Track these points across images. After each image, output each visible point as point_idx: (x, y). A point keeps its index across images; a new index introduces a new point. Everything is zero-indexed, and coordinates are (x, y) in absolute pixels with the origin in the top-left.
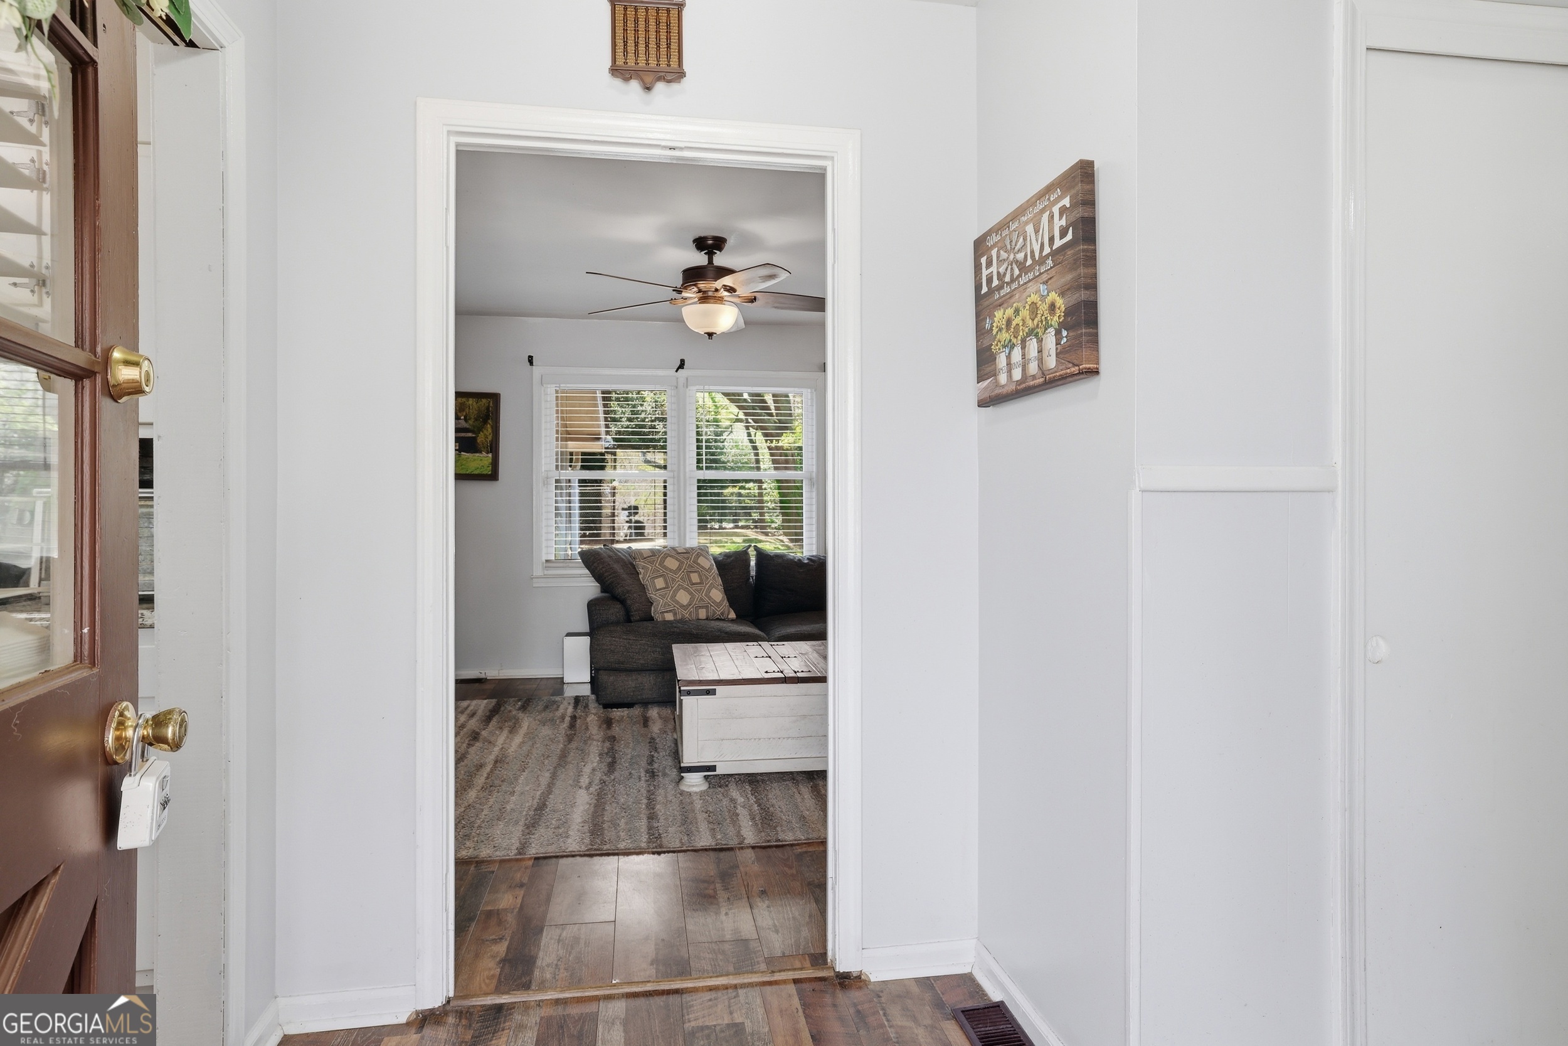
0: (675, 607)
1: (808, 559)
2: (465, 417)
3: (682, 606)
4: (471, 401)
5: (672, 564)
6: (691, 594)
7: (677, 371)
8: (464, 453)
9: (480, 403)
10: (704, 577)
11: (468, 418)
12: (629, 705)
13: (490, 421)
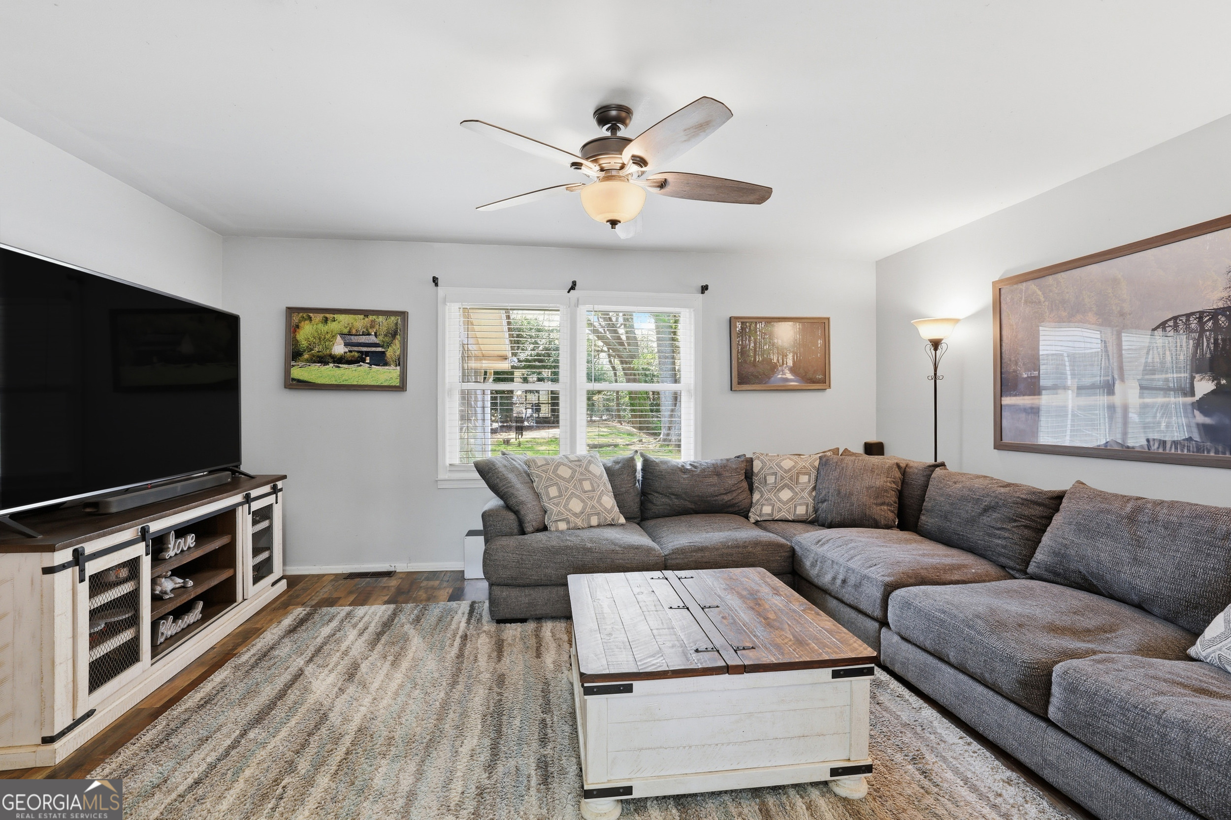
0: (568, 515)
1: (691, 465)
2: (376, 334)
3: (575, 515)
4: (381, 319)
5: (565, 472)
6: (583, 501)
7: (569, 292)
8: (375, 366)
9: (389, 320)
10: (595, 485)
11: (378, 334)
12: (523, 621)
13: (398, 337)
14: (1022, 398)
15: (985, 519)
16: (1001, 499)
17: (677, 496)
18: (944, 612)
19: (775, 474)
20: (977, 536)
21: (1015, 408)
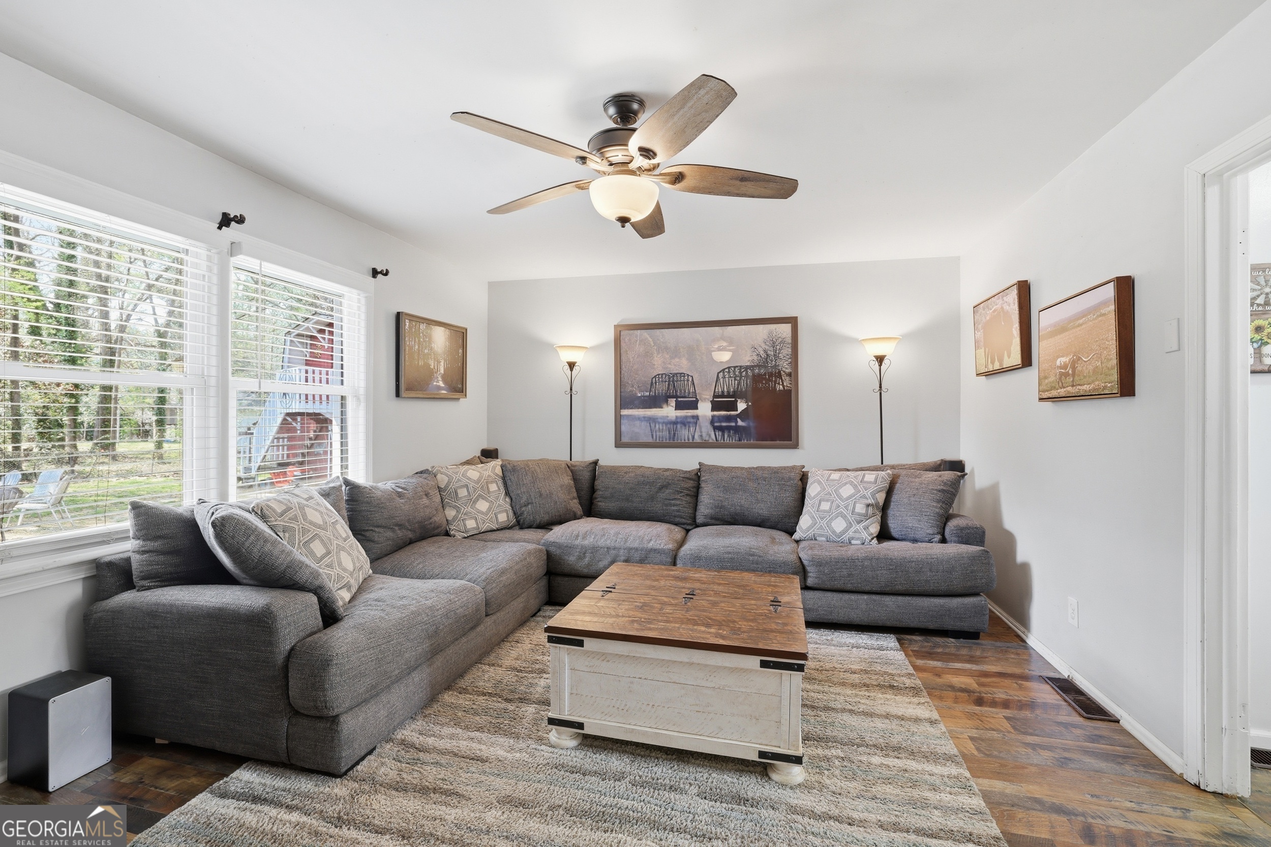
7: (220, 228)
14: (637, 410)
15: (662, 495)
16: (670, 480)
17: (400, 526)
18: (730, 553)
19: (467, 486)
20: (657, 507)
21: (628, 417)
